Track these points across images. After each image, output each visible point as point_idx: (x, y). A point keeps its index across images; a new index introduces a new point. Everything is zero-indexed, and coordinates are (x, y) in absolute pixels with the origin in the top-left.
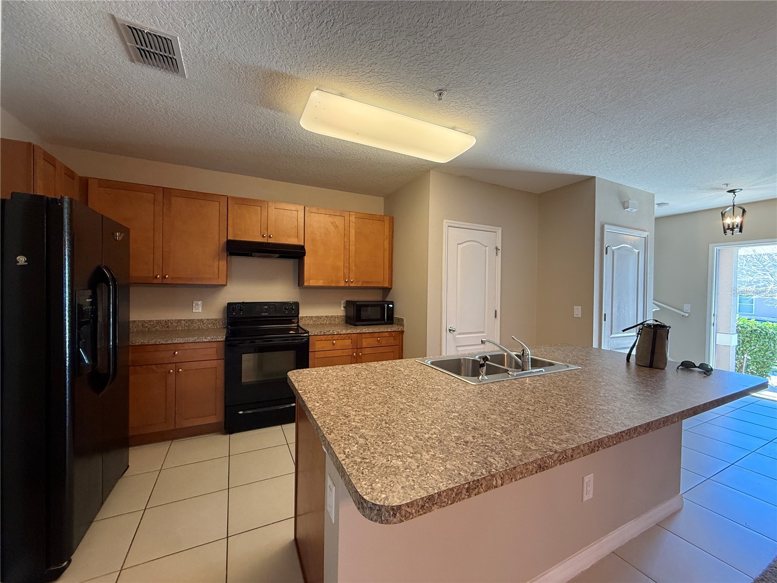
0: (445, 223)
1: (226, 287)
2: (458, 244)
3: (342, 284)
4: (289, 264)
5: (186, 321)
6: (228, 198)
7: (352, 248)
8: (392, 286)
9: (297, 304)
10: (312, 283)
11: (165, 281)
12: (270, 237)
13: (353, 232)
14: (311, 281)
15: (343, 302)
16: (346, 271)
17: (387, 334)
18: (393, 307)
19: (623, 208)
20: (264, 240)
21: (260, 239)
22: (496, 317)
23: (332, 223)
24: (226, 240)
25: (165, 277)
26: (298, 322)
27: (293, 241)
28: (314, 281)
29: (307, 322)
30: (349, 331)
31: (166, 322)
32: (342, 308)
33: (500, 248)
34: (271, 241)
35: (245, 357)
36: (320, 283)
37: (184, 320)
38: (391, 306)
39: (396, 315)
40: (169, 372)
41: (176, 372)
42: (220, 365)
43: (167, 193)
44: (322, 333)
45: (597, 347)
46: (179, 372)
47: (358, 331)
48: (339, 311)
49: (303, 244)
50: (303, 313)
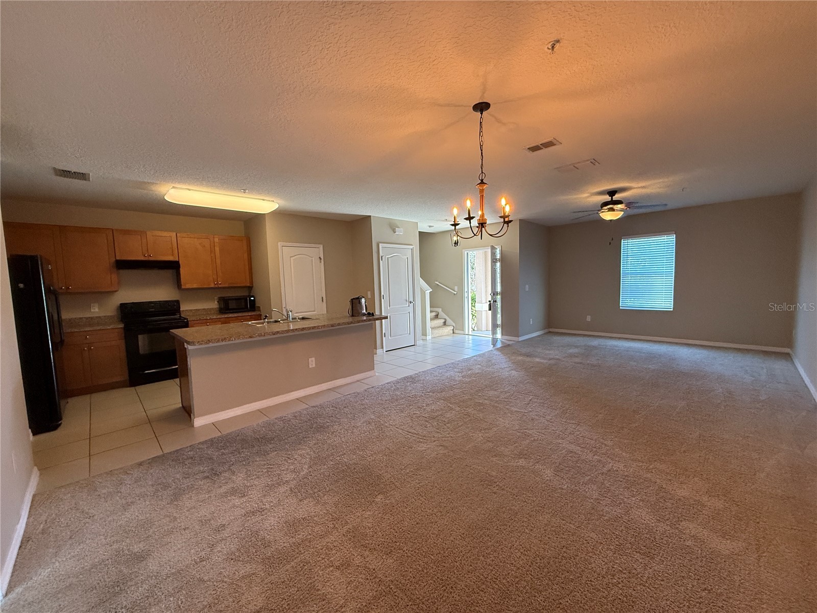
0: (279, 245)
1: (118, 292)
2: (291, 257)
3: (212, 286)
4: (168, 273)
5: (87, 318)
6: (113, 231)
7: (218, 261)
8: (252, 284)
9: (178, 302)
10: (188, 286)
11: (69, 291)
12: (150, 256)
13: (217, 249)
14: (187, 285)
15: (216, 298)
16: (215, 277)
17: (249, 317)
18: (254, 300)
19: (393, 232)
20: (146, 259)
21: (142, 258)
22: (323, 301)
23: (200, 244)
24: (115, 259)
25: (69, 288)
26: (180, 314)
27: (170, 258)
28: (189, 285)
29: (188, 314)
30: (218, 317)
31: (70, 320)
32: (216, 303)
33: (322, 258)
34: (151, 259)
35: (140, 337)
36: (195, 286)
37: (85, 318)
38: (252, 298)
39: (257, 305)
40: (84, 349)
41: (90, 349)
42: (122, 344)
43: (62, 229)
44: (198, 319)
45: (379, 314)
46: (91, 349)
47: (226, 316)
48: (214, 305)
49: (177, 259)
50: (183, 307)
